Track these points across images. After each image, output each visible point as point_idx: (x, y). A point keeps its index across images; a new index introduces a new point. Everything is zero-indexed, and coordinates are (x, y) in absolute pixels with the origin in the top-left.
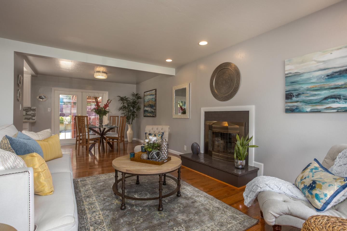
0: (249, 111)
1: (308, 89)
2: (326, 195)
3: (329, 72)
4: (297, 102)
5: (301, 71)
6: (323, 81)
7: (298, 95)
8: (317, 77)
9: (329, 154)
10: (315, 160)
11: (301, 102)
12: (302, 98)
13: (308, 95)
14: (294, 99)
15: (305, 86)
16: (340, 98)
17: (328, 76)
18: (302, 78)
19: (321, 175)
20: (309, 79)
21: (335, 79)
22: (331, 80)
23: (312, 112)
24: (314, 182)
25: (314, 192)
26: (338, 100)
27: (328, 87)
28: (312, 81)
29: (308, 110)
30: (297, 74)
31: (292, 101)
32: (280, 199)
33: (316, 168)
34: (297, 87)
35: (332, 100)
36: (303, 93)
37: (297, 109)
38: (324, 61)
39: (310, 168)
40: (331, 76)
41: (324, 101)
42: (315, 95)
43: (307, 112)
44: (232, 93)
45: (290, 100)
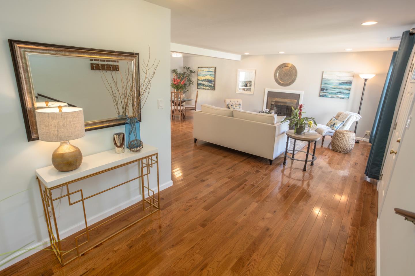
0: (300, 94)
1: (331, 88)
2: (337, 126)
3: (341, 82)
4: (326, 92)
5: (330, 79)
6: (338, 85)
7: (327, 90)
8: (336, 83)
9: (337, 115)
10: (333, 117)
11: (327, 93)
12: (328, 91)
13: (331, 90)
14: (325, 91)
15: (330, 86)
16: (342, 93)
17: (340, 83)
18: (330, 82)
19: (336, 121)
20: (333, 83)
21: (342, 85)
22: (341, 85)
23: (331, 97)
24: (335, 123)
25: (334, 126)
26: (341, 94)
27: (339, 88)
28: (334, 84)
29: (330, 97)
30: (328, 80)
31: (324, 92)
32: (325, 129)
33: (334, 120)
34: (327, 85)
35: (340, 94)
36: (329, 89)
37: (325, 96)
38: (339, 77)
39: (332, 120)
40: (341, 84)
41: (337, 94)
42: (334, 91)
43: (329, 97)
44: (291, 82)
45: (322, 91)
